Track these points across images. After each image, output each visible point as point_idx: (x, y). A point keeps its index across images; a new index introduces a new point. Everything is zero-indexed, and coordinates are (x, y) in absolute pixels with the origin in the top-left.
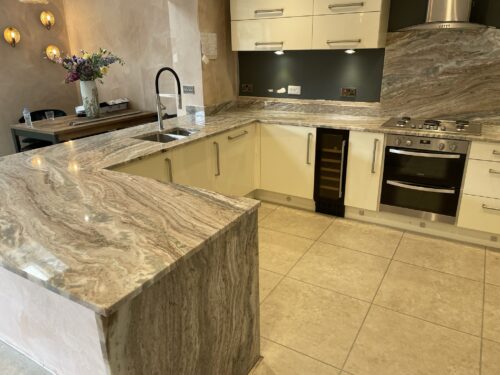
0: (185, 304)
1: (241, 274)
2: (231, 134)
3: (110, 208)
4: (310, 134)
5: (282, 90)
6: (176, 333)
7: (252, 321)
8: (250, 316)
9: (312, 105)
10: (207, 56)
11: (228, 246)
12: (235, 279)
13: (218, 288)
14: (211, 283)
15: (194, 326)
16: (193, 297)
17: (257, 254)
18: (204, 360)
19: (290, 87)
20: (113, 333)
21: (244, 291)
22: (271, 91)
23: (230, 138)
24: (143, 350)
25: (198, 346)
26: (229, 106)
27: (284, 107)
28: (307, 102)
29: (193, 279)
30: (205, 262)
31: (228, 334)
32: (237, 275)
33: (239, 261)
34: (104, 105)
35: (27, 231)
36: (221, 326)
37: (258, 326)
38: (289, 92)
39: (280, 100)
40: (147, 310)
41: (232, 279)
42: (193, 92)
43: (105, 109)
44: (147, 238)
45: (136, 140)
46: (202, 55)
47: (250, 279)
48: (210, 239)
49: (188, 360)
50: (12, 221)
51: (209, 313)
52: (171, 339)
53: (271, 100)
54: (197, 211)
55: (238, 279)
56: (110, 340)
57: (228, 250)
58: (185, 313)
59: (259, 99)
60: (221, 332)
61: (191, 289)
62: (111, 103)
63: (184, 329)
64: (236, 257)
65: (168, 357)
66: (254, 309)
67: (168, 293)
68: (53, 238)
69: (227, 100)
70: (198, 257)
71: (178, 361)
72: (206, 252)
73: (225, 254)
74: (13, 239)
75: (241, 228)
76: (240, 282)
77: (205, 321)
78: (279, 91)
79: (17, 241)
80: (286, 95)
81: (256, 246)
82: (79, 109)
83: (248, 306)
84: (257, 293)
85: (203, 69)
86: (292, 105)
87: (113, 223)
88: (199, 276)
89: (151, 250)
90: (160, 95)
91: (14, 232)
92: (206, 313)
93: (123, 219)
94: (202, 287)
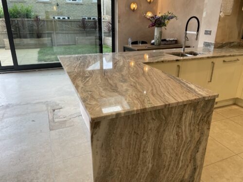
0: (145, 137)
1: (192, 137)
2: (226, 59)
3: (130, 78)
6: (136, 150)
7: (195, 169)
8: (194, 165)
10: (224, 13)
11: (184, 115)
12: (187, 138)
13: (172, 138)
14: (167, 133)
15: (149, 153)
16: (151, 136)
17: (209, 129)
18: (154, 175)
20: (96, 133)
21: (192, 148)
23: (224, 61)
24: (113, 150)
25: (150, 165)
26: (232, 45)
29: (153, 125)
30: (164, 118)
31: (175, 168)
32: (188, 136)
33: (192, 128)
34: (165, 40)
35: (92, 78)
36: (170, 162)
37: (200, 174)
40: (119, 130)
41: (184, 137)
42: (210, 34)
43: (164, 42)
44: (136, 94)
46: (221, 12)
47: (199, 142)
48: (169, 104)
49: (142, 170)
51: (162, 150)
52: (132, 153)
54: (173, 89)
55: (189, 139)
56: (94, 136)
57: (184, 118)
58: (144, 142)
60: (169, 165)
61: (151, 130)
62: (168, 39)
63: (142, 151)
64: (190, 124)
65: (129, 162)
66: (198, 163)
67: (134, 126)
68: (99, 83)
69: (232, 41)
70: (159, 113)
71: (135, 167)
72: (166, 113)
73: (181, 119)
74: (85, 80)
75: (198, 107)
76: (190, 141)
77: (158, 153)
81: (209, 123)
82: (153, 41)
83: (193, 159)
84: (204, 154)
85: (219, 21)
87: (127, 84)
88: (158, 125)
89: (133, 100)
90: (187, 32)
91: (88, 78)
92: (159, 149)
93: (132, 83)
94: (159, 132)
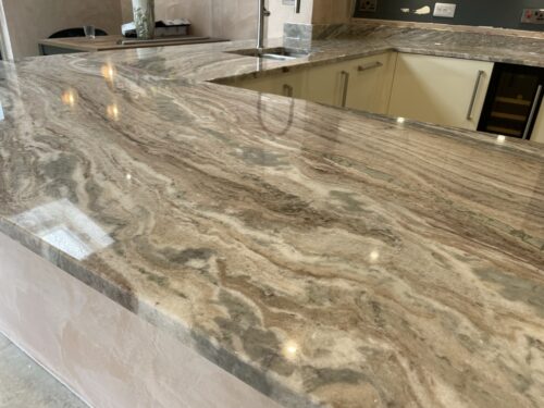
2: (360, 63)
3: (262, 140)
4: (481, 73)
5: (425, 10)
9: (469, 33)
19: (437, 5)
22: (406, 10)
26: (340, 30)
27: (424, 36)
28: (462, 28)
34: (160, 24)
35: (99, 168)
38: (436, 13)
39: (417, 25)
43: (160, 30)
45: (232, 55)
50: (60, 147)
53: (403, 25)
59: (384, 23)
62: (167, 22)
68: (170, 191)
69: (338, 22)
74: (72, 186)
78: (420, 11)
79: (81, 189)
80: (429, 18)
82: (127, 27)
86: (438, 33)
91: (69, 170)
